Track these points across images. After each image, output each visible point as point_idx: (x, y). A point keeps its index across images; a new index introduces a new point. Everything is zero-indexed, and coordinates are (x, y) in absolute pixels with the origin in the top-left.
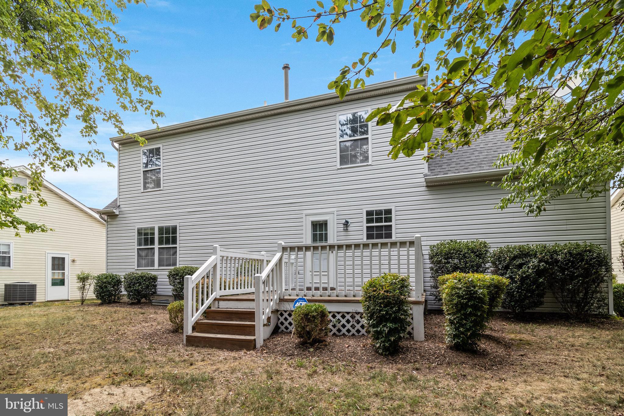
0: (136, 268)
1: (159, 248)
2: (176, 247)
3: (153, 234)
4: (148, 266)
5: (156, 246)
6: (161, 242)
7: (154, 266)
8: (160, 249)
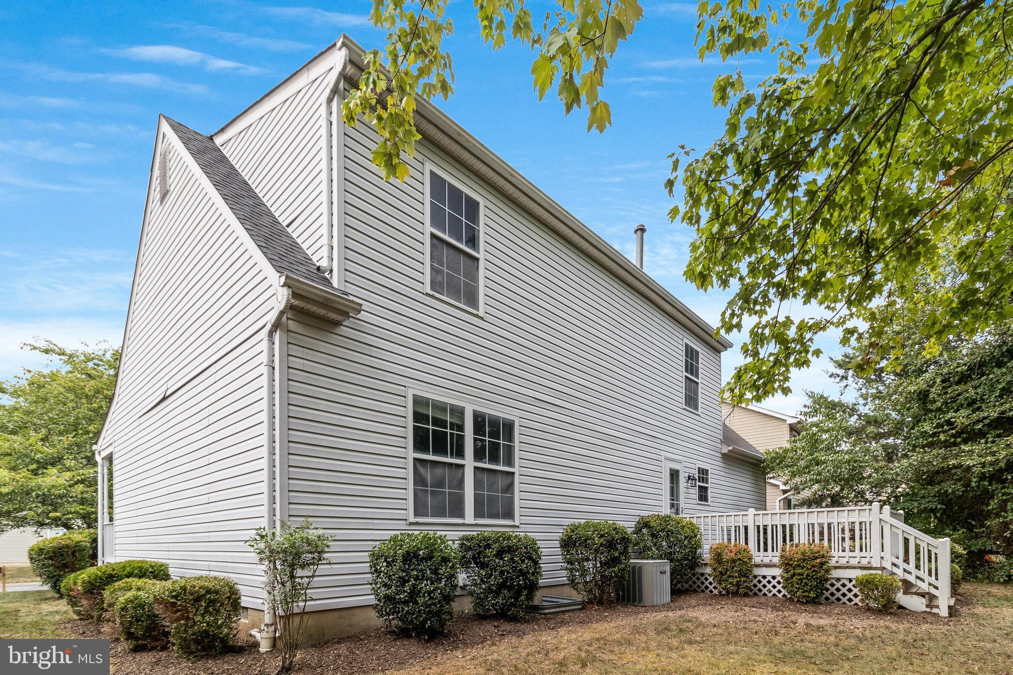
0: (412, 519)
1: (475, 468)
2: (513, 473)
3: (461, 428)
4: (443, 515)
5: (469, 462)
6: (479, 454)
7: (461, 515)
8: (477, 472)
